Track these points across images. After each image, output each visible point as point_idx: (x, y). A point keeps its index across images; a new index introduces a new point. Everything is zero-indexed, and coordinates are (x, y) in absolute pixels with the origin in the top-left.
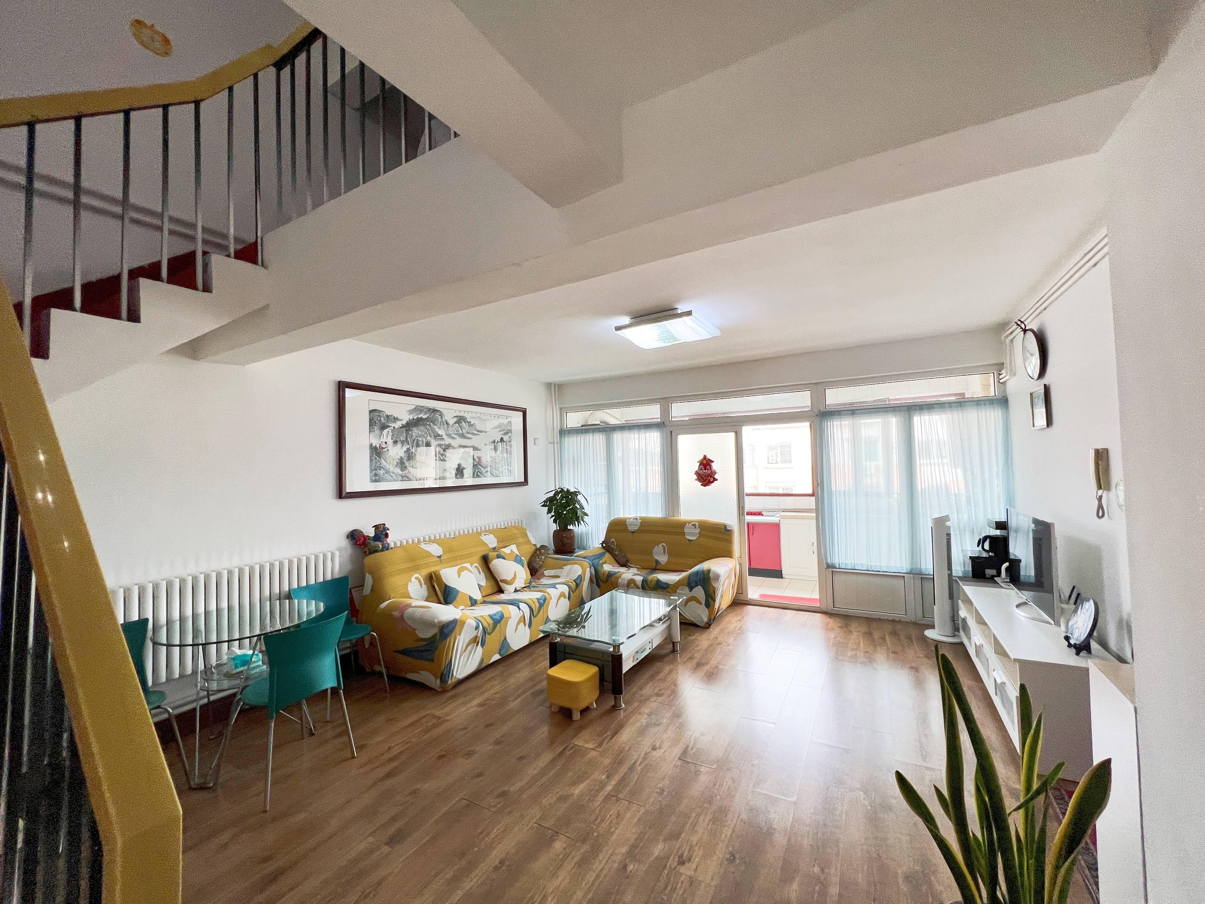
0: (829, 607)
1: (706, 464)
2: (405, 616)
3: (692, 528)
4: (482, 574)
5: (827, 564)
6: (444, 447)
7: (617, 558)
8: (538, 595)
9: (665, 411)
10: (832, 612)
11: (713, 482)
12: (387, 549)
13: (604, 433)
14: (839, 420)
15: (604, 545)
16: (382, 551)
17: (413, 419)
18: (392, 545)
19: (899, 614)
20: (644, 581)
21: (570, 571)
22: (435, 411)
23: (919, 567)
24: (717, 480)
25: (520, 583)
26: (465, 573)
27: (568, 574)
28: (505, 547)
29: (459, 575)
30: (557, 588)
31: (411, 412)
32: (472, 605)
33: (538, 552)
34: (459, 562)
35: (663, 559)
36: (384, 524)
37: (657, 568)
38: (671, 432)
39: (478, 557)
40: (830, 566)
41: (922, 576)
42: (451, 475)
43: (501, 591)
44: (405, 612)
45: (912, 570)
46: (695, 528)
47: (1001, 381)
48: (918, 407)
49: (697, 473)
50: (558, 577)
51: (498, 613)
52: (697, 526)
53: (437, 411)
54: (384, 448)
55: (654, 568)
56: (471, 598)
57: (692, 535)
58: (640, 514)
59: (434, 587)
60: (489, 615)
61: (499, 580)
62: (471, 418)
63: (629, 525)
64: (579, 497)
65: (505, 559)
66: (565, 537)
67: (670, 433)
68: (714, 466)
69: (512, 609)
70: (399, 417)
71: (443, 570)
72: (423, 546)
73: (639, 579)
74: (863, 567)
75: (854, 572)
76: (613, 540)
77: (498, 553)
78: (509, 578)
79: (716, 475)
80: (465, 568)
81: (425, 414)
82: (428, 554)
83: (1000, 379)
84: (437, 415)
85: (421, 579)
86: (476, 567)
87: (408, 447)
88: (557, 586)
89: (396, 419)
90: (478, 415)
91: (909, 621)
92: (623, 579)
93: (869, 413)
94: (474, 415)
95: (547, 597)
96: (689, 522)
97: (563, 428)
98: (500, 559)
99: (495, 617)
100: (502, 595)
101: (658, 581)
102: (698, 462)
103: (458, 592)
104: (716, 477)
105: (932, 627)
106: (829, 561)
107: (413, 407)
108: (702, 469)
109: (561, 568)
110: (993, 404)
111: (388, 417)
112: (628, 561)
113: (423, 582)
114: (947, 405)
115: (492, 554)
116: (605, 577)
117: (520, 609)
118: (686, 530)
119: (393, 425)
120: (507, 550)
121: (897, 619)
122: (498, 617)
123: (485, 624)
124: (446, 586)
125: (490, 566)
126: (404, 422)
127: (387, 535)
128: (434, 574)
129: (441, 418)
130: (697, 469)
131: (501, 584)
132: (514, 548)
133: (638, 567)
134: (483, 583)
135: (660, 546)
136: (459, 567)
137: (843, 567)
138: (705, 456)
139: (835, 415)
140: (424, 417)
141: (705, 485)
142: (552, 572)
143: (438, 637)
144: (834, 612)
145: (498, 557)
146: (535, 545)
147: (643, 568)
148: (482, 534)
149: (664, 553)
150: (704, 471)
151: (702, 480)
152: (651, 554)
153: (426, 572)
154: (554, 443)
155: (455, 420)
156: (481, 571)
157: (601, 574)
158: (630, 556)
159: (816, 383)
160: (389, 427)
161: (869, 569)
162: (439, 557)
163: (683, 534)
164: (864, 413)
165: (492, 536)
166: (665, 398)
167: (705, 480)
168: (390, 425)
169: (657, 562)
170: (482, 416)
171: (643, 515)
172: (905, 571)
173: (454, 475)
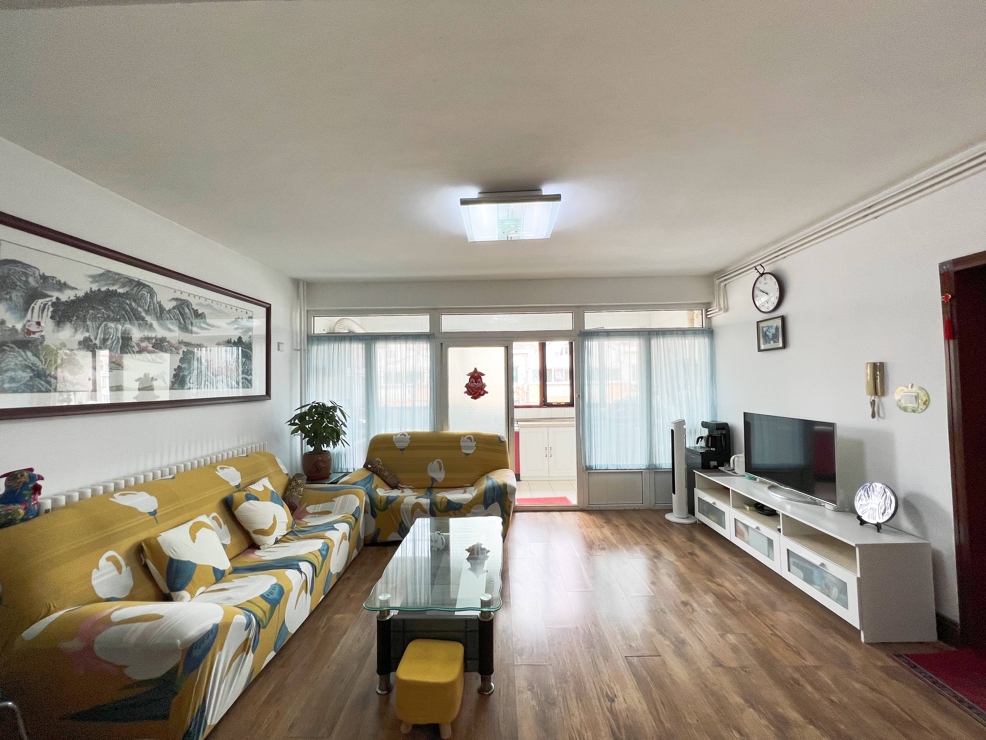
0: (585, 505)
1: (476, 377)
2: (96, 647)
3: (467, 442)
4: (225, 527)
5: (586, 466)
6: (154, 341)
7: (387, 480)
8: (318, 544)
9: (435, 323)
10: (588, 509)
11: (483, 395)
12: (38, 514)
13: (364, 341)
14: (597, 340)
15: (369, 466)
16: (24, 520)
17: (99, 290)
18: (48, 505)
19: (637, 504)
20: (433, 504)
21: (344, 502)
22: (140, 284)
23: (654, 463)
24: (487, 393)
25: (281, 530)
26: (202, 533)
27: (342, 508)
28: (253, 482)
29: (194, 539)
30: (337, 530)
31: (95, 278)
32: (218, 581)
33: (294, 484)
34: (186, 516)
35: (440, 476)
36: (31, 470)
37: (434, 486)
38: (442, 344)
39: (215, 503)
40: (589, 468)
41: (655, 470)
42: (165, 385)
43: (254, 546)
44: (98, 639)
45: (649, 465)
46: (471, 441)
47: (708, 316)
48: (655, 332)
49: (467, 386)
50: (328, 513)
51: (273, 587)
52: (473, 440)
53: (145, 286)
54: (34, 333)
55: (430, 487)
56: (215, 570)
57: (469, 449)
58: (405, 429)
59: (145, 567)
60: (262, 596)
61: (251, 531)
62: (198, 304)
63: (397, 442)
64: (338, 413)
65: (258, 500)
66: (321, 460)
67: (440, 345)
68: (484, 379)
69: (291, 574)
70: (69, 283)
71: (163, 534)
72: (119, 499)
73: (425, 502)
74: (614, 467)
75: (607, 472)
76: (378, 459)
77: (248, 492)
78: (266, 527)
79: (486, 387)
80: (202, 525)
81: (123, 286)
82: (132, 512)
83: (708, 315)
84: (144, 292)
85: (120, 558)
86: (214, 518)
87: (87, 335)
88: (336, 526)
89: (62, 286)
90: (209, 302)
91: (645, 508)
92: (406, 504)
93: (620, 335)
94: (202, 301)
95: (330, 544)
96: (464, 435)
97: (309, 334)
98: (251, 501)
99: (271, 597)
100: (258, 553)
101: (449, 501)
102: (469, 375)
103: (195, 565)
104: (486, 389)
105: (671, 511)
106: (588, 464)
107: (101, 271)
108: (472, 382)
109: (330, 500)
110: (704, 333)
111: (44, 278)
112: (399, 482)
113: (123, 563)
114: (675, 332)
115: (238, 496)
116: (383, 504)
117: (301, 572)
118: (462, 444)
119: (56, 294)
120: (258, 487)
121: (637, 508)
122: (275, 595)
123: (260, 613)
124: (171, 560)
125: (236, 513)
126: (81, 294)
127: (37, 489)
128: (147, 545)
129: (152, 297)
130: (467, 381)
131: (254, 536)
132: (265, 482)
133: (411, 487)
134: (228, 541)
135: (435, 462)
136: (191, 523)
137: (599, 468)
138: (476, 369)
139: (594, 335)
140: (121, 291)
141: (475, 398)
142: (320, 507)
143: (180, 670)
144: (590, 509)
145: (249, 497)
146: (287, 475)
147: (417, 488)
148: (218, 468)
149: (440, 470)
150: (475, 384)
151: (473, 393)
152: (425, 471)
153: (129, 543)
154: (301, 350)
155: (174, 303)
156: (222, 523)
157: (377, 501)
158: (400, 476)
159: (578, 307)
160: (47, 296)
161: (619, 468)
162: (153, 513)
163: (460, 448)
164: (616, 335)
165: (232, 469)
166: (436, 309)
167: (476, 394)
168: (49, 293)
169: (433, 480)
170: (214, 305)
171: (409, 430)
172: (645, 468)
173: (168, 384)
